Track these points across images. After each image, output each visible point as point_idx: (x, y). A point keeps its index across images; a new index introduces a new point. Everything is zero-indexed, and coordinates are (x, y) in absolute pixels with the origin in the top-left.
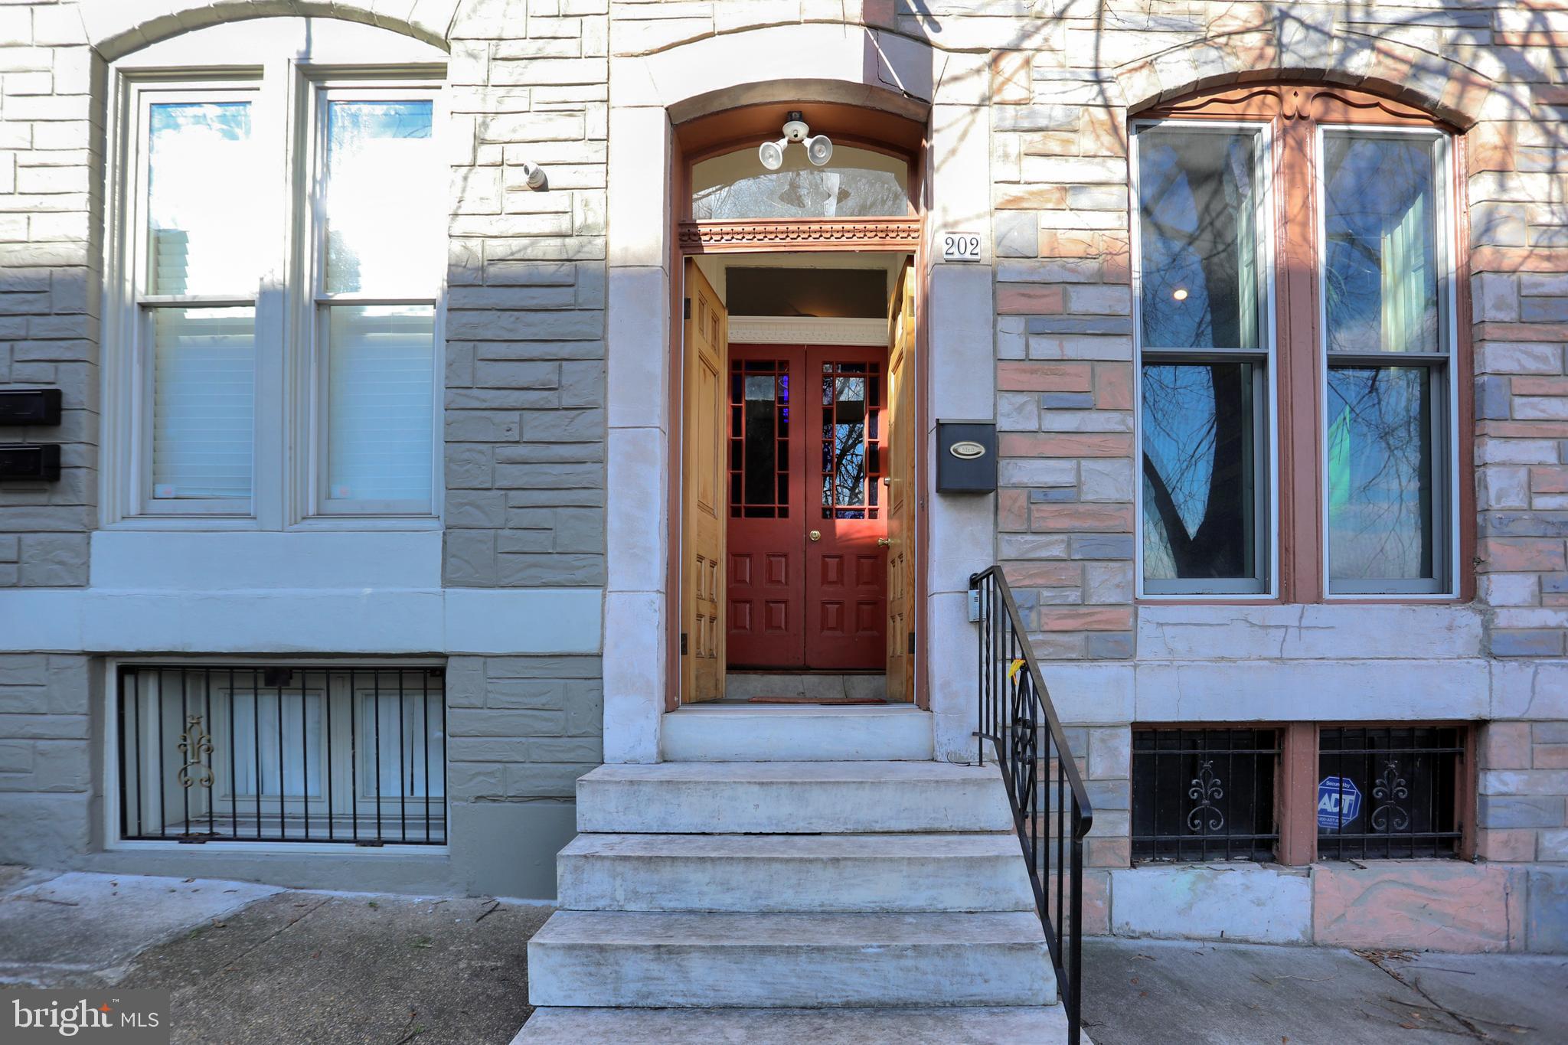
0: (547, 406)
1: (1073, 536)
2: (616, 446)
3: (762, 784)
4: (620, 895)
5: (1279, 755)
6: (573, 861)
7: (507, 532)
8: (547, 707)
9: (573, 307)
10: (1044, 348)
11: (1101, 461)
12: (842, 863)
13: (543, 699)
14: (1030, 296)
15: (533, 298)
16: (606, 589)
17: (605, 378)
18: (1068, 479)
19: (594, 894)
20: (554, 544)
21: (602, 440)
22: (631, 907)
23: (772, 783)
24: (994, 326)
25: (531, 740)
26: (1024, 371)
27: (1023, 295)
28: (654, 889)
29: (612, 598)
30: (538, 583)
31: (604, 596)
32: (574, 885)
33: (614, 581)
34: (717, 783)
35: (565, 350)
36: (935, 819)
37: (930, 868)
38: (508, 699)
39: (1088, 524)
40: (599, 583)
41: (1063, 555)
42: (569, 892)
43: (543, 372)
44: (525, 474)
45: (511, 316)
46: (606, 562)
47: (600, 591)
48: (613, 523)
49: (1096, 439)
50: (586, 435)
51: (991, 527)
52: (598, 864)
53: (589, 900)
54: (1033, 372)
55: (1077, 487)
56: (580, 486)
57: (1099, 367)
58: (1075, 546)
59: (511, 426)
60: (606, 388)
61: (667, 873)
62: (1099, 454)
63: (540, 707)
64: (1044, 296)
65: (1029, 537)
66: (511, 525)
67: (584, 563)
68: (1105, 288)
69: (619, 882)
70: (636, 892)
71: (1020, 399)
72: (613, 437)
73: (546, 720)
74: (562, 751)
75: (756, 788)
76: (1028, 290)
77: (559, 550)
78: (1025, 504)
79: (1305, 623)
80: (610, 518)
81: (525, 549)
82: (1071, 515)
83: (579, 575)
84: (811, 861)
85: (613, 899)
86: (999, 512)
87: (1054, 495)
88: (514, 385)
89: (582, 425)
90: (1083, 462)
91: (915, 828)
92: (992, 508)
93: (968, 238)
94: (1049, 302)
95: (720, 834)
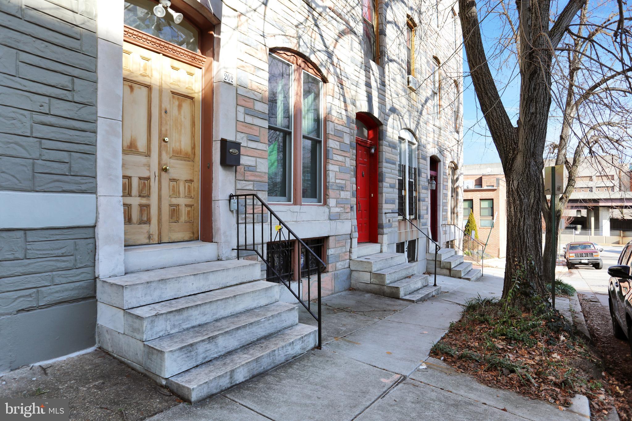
0: (65, 99)
1: (255, 182)
2: (102, 126)
3: (194, 275)
4: (169, 328)
5: (293, 249)
6: (151, 319)
7: (40, 162)
8: (65, 254)
9: (79, 51)
10: (249, 119)
11: (261, 159)
12: (237, 297)
13: (63, 251)
14: (245, 101)
15: (57, 38)
16: (97, 195)
17: (96, 92)
18: (253, 164)
19: (159, 330)
20: (70, 170)
21: (95, 121)
22: (173, 331)
23: (197, 274)
24: (236, 109)
25: (54, 273)
26: (243, 126)
27: (244, 100)
28: (181, 322)
29: (101, 199)
30: (60, 190)
31: (97, 198)
32: (151, 329)
33: (101, 190)
34: (179, 277)
35: (76, 72)
36: (242, 279)
37: (257, 293)
38: (41, 252)
39: (258, 179)
40: (93, 191)
41: (252, 189)
42: (149, 332)
43: (64, 81)
44: (53, 132)
45: (42, 43)
46: (96, 181)
47: (94, 196)
48: (100, 163)
49: (260, 152)
50: (88, 118)
51: (234, 178)
52: (161, 317)
53: (156, 334)
54: (246, 127)
55: (256, 167)
56: (84, 143)
57: (262, 129)
58: (255, 186)
59: (43, 104)
60: (97, 97)
61: (185, 314)
62: (261, 157)
63: (61, 254)
64: (249, 102)
65: (244, 182)
66: (44, 158)
67: (87, 181)
68: (262, 104)
69: (168, 322)
70: (174, 325)
71: (243, 135)
72: (100, 122)
73: (64, 261)
74: (73, 276)
75: (192, 277)
76: (246, 99)
77: (72, 174)
78: (243, 171)
79: (301, 211)
80: (98, 161)
81: (52, 172)
82: (254, 176)
83: (84, 187)
84: (228, 298)
85: (166, 330)
86: (237, 173)
87: (250, 168)
88: (45, 82)
89: (84, 112)
90: (258, 159)
91: (238, 283)
92: (235, 171)
93: (230, 75)
94: (249, 104)
95: (181, 297)
